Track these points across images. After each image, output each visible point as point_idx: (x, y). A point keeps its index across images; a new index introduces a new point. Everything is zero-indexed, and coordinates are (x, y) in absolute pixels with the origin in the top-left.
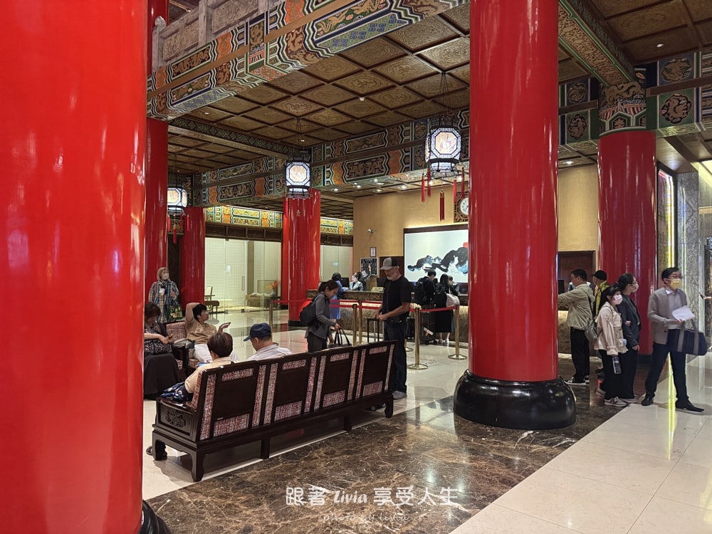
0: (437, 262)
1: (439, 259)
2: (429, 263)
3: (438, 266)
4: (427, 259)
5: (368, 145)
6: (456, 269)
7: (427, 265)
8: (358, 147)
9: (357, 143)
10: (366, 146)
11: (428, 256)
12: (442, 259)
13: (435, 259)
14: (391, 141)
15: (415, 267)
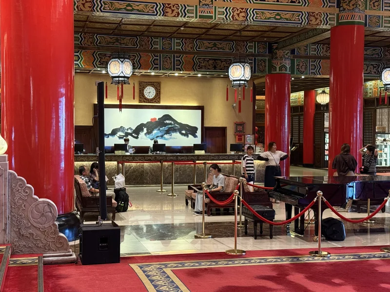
0: (129, 131)
1: (131, 129)
2: (122, 131)
3: (131, 134)
4: (121, 129)
5: (121, 43)
6: (145, 137)
7: (120, 133)
8: (110, 43)
9: (109, 39)
10: (118, 43)
11: (121, 127)
12: (134, 129)
13: (127, 129)
14: (142, 46)
15: (110, 134)
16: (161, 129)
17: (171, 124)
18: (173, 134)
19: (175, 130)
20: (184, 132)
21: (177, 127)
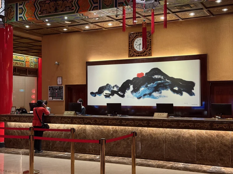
1: (117, 87)
15: (96, 93)
16: (149, 85)
17: (160, 79)
18: (163, 91)
19: (165, 87)
20: (176, 88)
21: (168, 83)
